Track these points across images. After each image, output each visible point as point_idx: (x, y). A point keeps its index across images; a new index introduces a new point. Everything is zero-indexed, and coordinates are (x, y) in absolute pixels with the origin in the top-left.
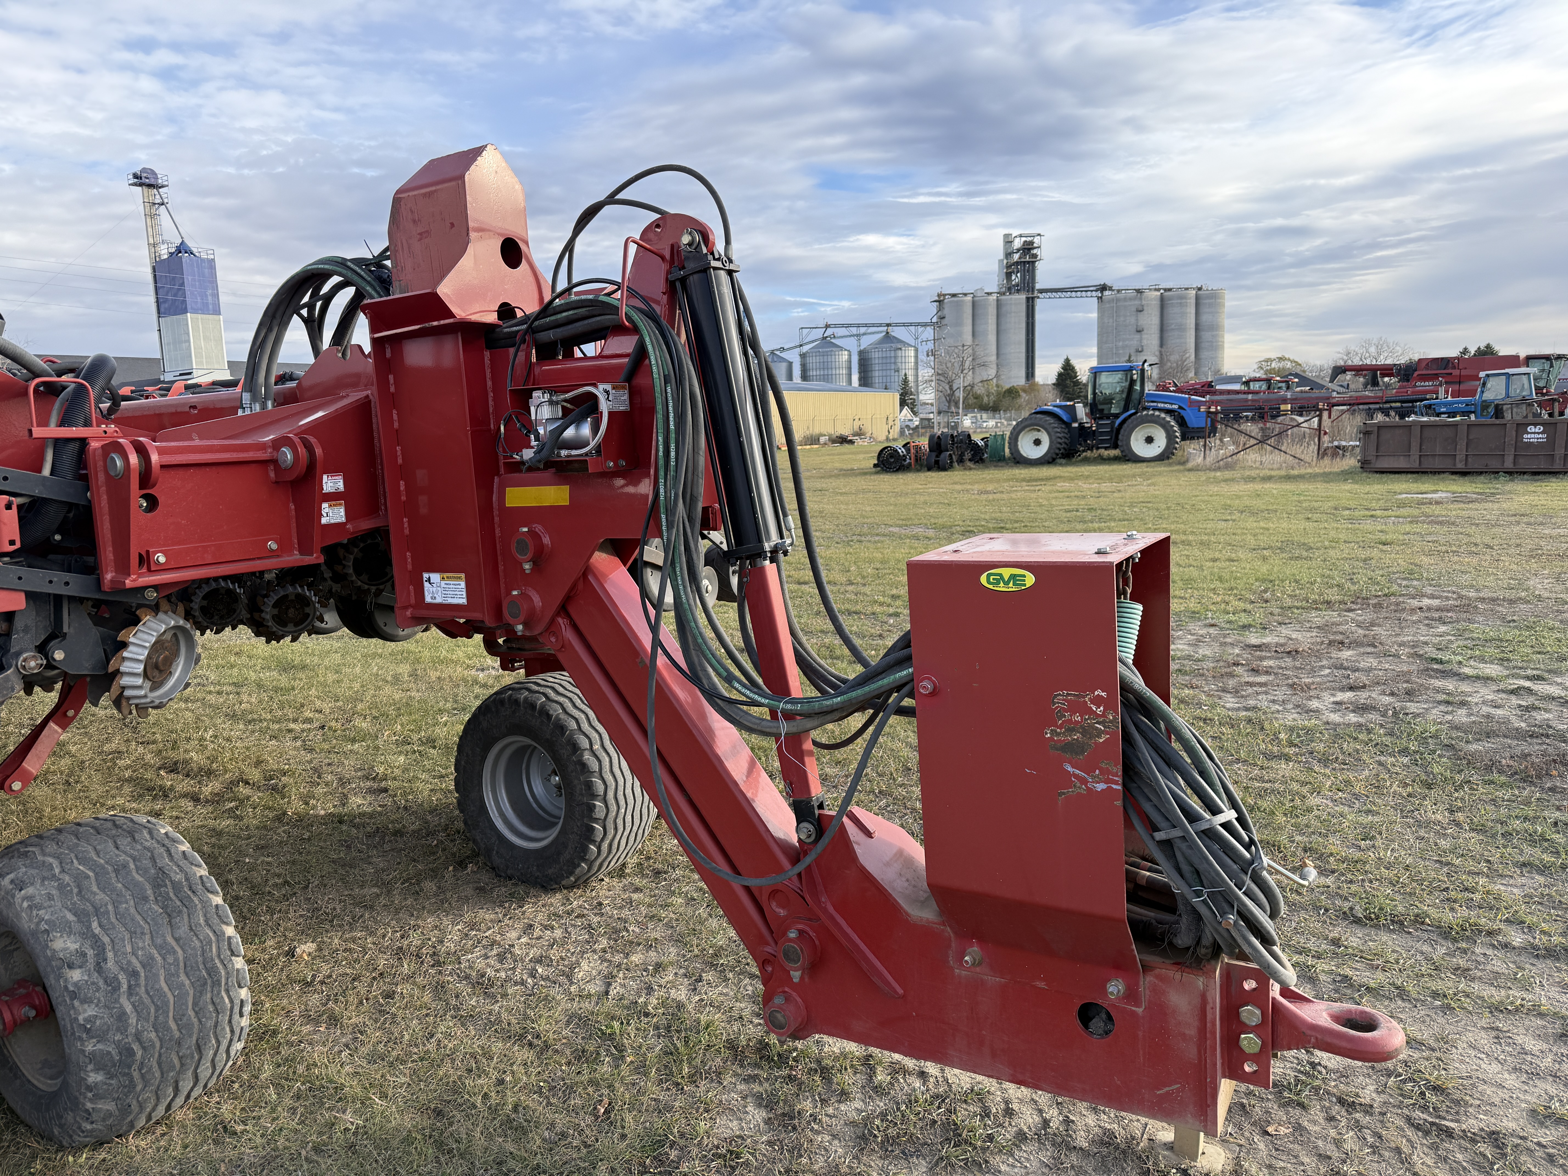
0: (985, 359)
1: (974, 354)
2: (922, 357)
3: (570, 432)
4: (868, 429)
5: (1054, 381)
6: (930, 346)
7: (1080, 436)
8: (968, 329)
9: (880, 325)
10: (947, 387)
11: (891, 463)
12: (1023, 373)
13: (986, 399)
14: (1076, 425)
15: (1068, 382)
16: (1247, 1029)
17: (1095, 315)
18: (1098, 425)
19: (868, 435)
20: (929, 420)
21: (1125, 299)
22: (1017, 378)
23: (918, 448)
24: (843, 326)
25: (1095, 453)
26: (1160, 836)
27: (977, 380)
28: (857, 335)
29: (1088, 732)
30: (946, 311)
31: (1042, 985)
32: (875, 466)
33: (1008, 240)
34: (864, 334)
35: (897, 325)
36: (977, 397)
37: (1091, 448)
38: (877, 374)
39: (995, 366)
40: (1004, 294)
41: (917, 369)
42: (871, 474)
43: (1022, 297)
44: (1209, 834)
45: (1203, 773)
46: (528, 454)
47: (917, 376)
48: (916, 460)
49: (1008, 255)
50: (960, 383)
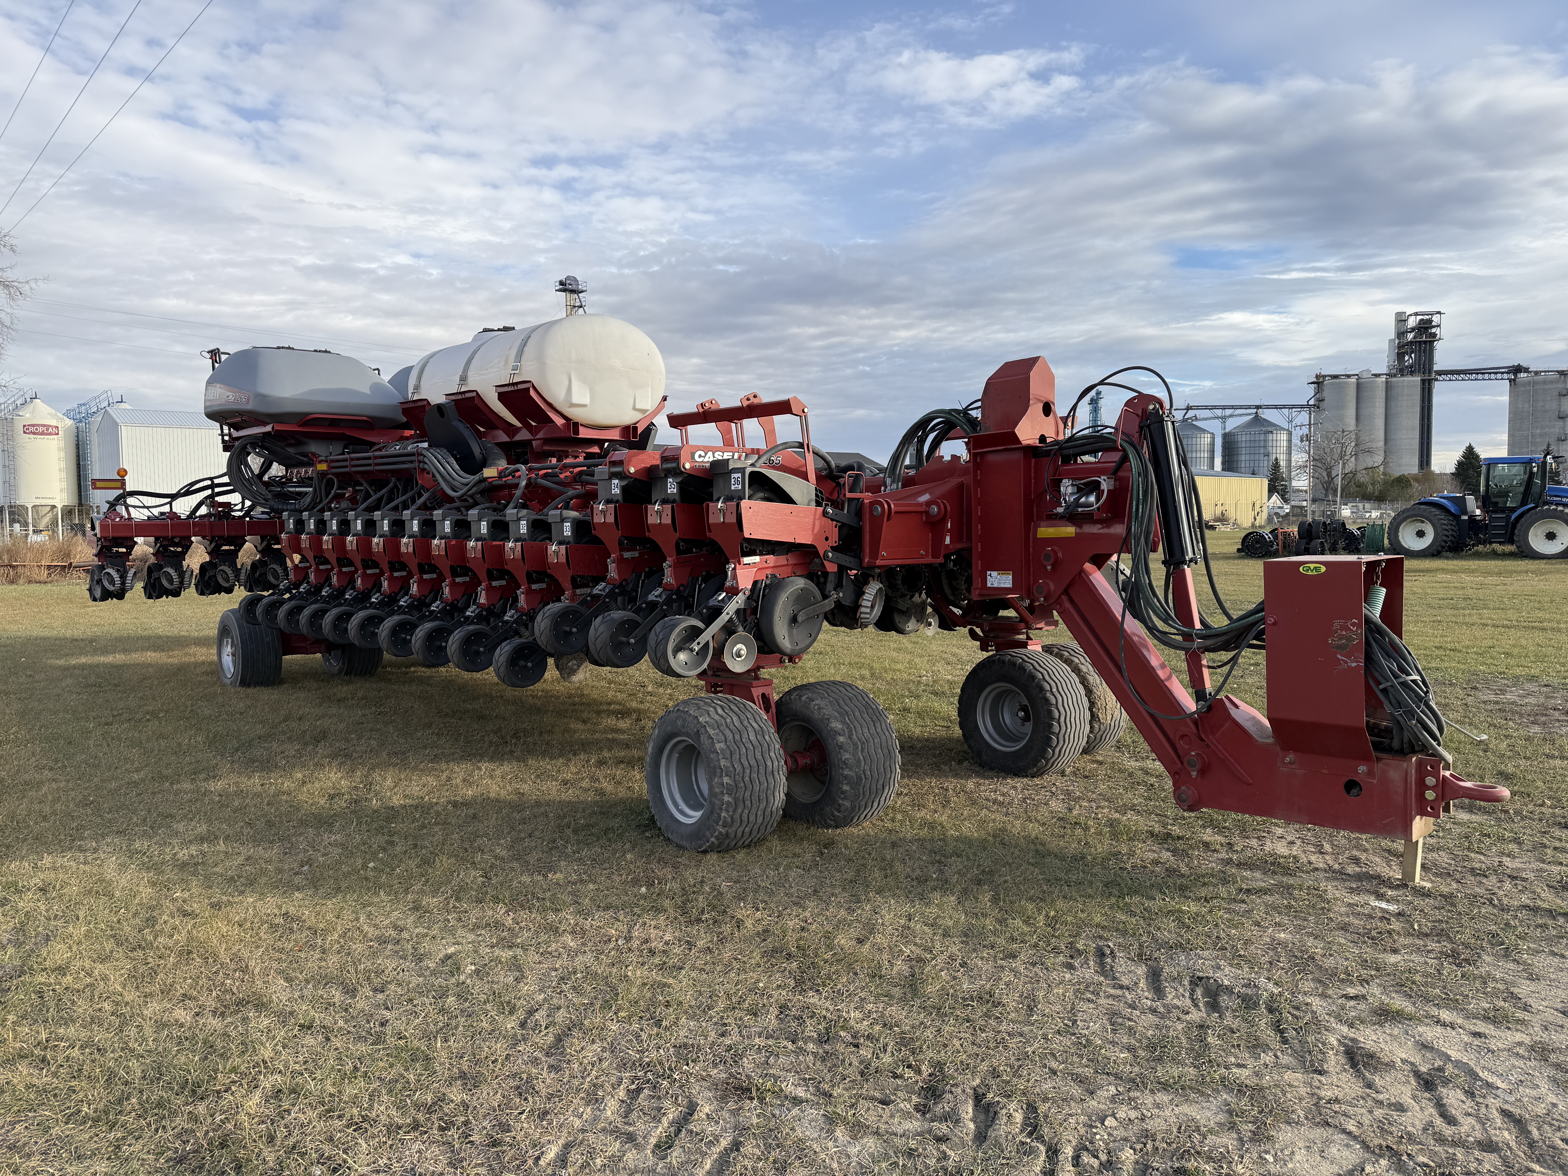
0: (1369, 445)
1: (1357, 439)
2: (1296, 441)
3: (1083, 500)
4: (1231, 515)
5: (1453, 470)
6: (1305, 430)
7: (1470, 529)
8: (1351, 412)
9: (1249, 407)
10: (1325, 474)
11: (1257, 549)
12: (1416, 461)
13: (1370, 488)
14: (1466, 518)
15: (1471, 472)
16: (1429, 788)
17: (1506, 398)
18: (1490, 518)
19: (1232, 521)
20: (1302, 507)
21: (1545, 382)
22: (1409, 466)
23: (1286, 535)
24: (1206, 408)
25: (1488, 548)
26: (1381, 687)
27: (1361, 466)
28: (1222, 418)
29: (1350, 639)
30: (1326, 394)
31: (1326, 772)
32: (1239, 550)
33: (1401, 319)
34: (1231, 416)
35: (1268, 407)
36: (1359, 485)
37: (1484, 542)
38: (1243, 458)
39: (1382, 453)
40: (1395, 376)
41: (1289, 453)
42: (1234, 558)
43: (1417, 379)
44: (1404, 684)
45: (1405, 660)
46: (1060, 510)
47: (1289, 461)
48: (1284, 547)
49: (1401, 334)
50: (1338, 470)
